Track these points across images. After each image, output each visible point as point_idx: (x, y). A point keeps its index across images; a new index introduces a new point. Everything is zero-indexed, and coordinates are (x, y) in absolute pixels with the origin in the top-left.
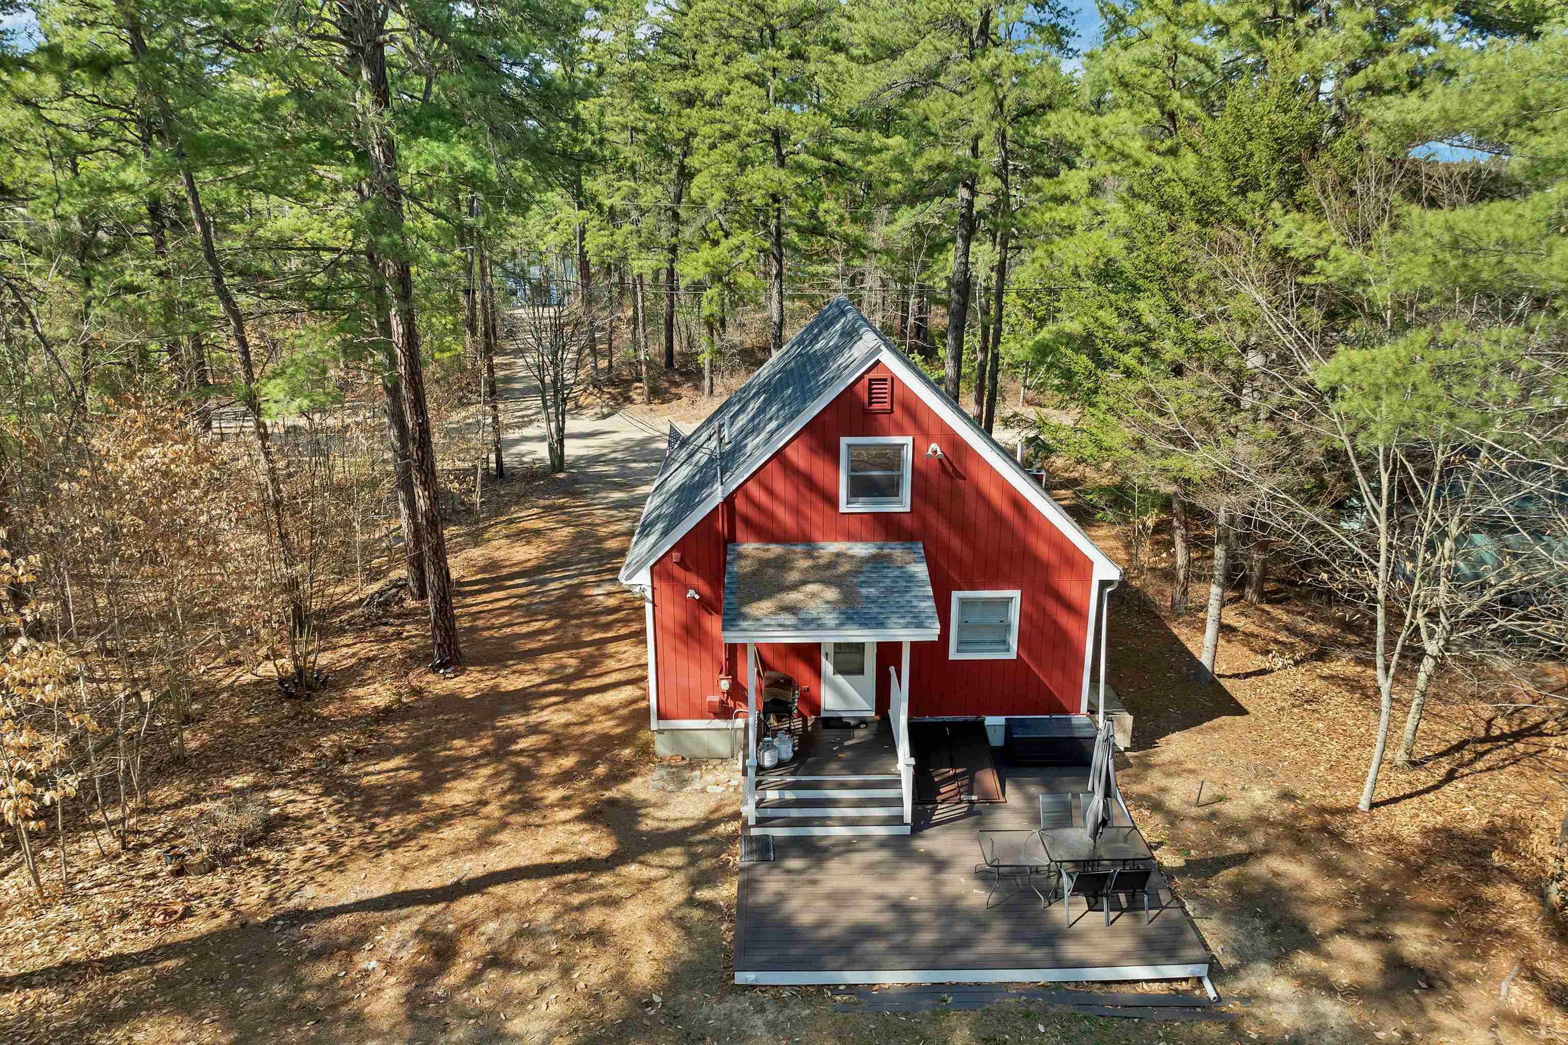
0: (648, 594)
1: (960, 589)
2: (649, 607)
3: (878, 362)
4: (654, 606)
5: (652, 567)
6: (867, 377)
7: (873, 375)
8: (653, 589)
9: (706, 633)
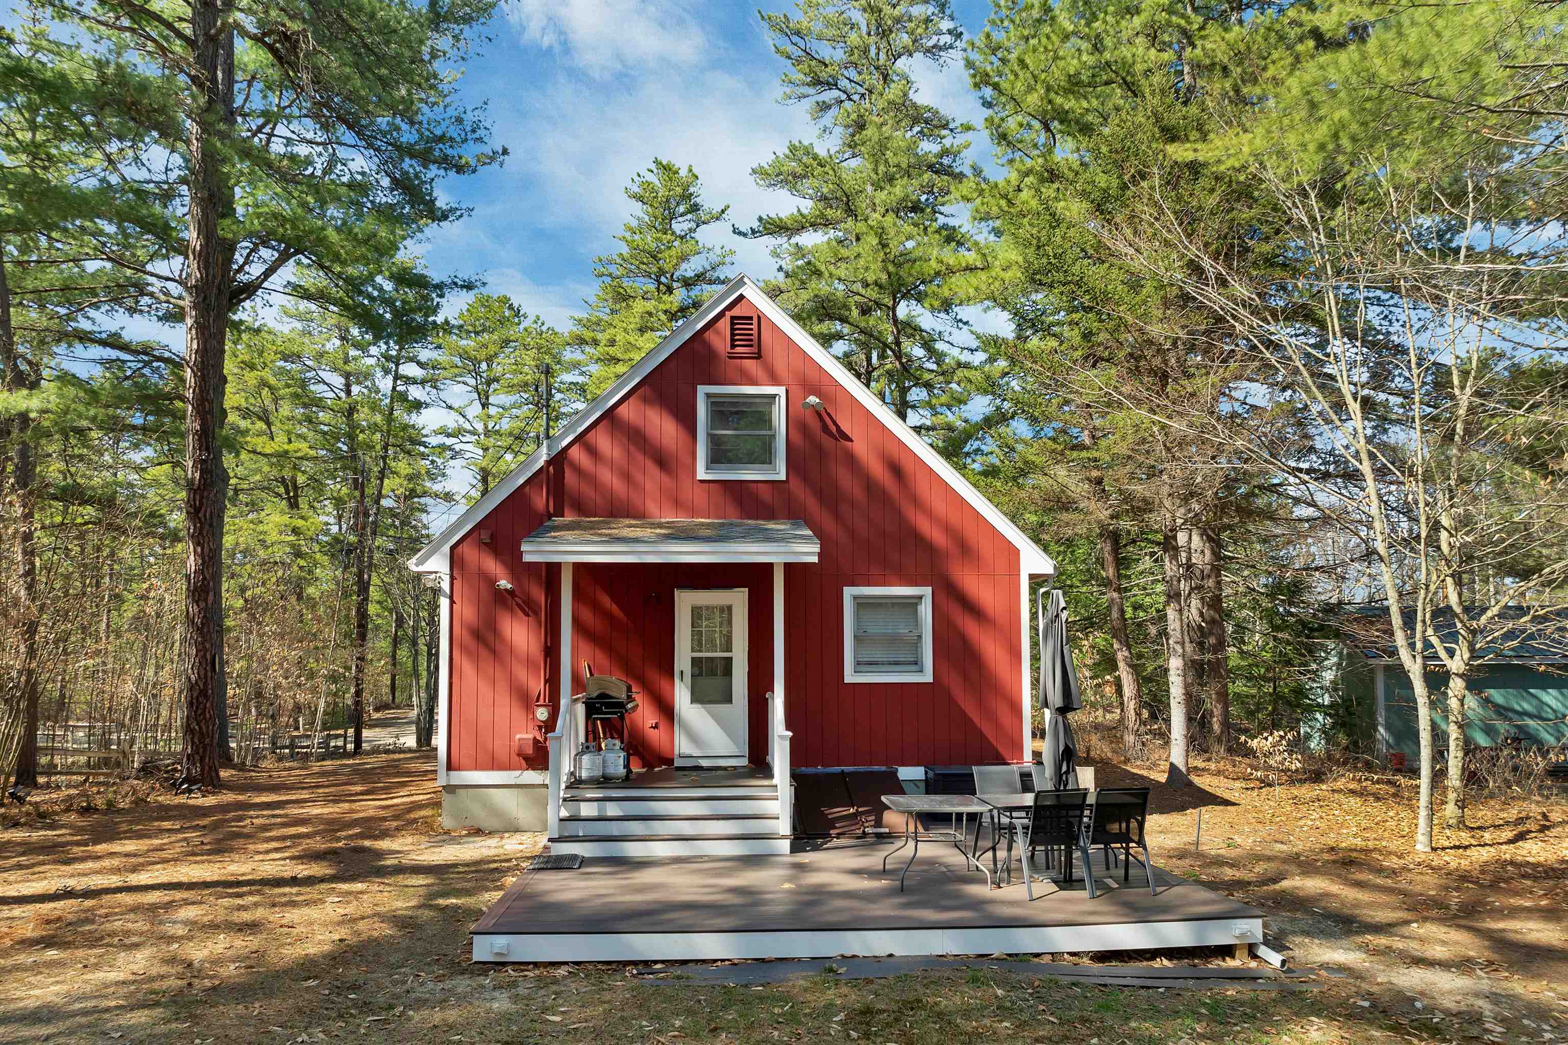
0: (446, 586)
1: (853, 584)
2: (444, 603)
3: (741, 297)
4: (452, 602)
5: (453, 548)
6: (728, 314)
7: (736, 312)
8: (452, 578)
9: (503, 640)
